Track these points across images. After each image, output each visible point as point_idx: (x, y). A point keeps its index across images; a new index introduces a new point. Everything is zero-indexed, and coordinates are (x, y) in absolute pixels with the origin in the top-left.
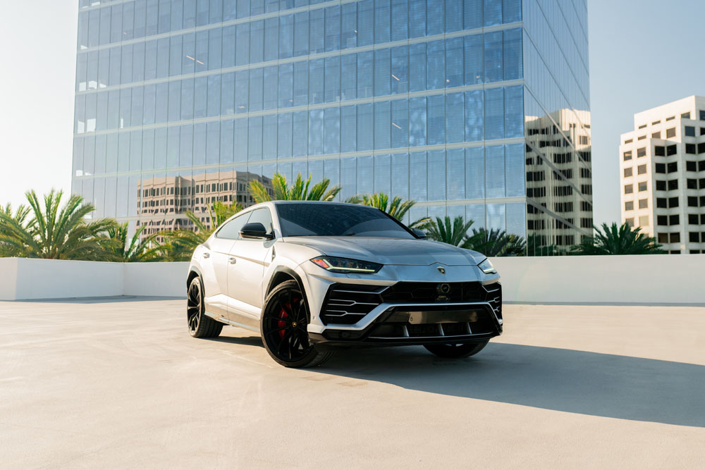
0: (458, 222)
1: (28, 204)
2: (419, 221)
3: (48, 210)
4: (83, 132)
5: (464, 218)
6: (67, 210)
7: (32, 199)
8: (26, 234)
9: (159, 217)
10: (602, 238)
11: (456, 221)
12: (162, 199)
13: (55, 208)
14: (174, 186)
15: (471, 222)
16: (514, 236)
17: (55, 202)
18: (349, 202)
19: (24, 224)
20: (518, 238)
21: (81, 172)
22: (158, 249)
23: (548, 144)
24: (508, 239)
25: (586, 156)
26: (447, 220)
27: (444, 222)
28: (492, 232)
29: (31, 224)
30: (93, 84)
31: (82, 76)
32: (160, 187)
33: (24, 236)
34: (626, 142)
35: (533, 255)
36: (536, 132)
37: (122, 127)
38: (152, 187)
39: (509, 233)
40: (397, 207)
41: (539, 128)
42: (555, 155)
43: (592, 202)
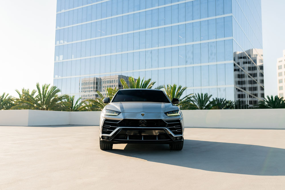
0: (206, 95)
2: (189, 95)
4: (58, 60)
5: (208, 94)
8: (35, 100)
9: (87, 93)
10: (267, 102)
12: (88, 86)
14: (93, 81)
15: (211, 95)
17: (46, 88)
19: (34, 97)
21: (57, 76)
22: (86, 106)
23: (246, 63)
24: (227, 102)
25: (262, 68)
27: (200, 95)
28: (221, 100)
31: (58, 38)
32: (87, 82)
34: (279, 62)
35: (237, 109)
36: (241, 58)
37: (73, 58)
38: (84, 81)
39: (227, 100)
40: (180, 89)
43: (264, 87)
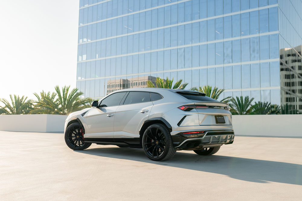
0: (247, 99)
1: (56, 92)
2: (226, 98)
3: (64, 95)
4: (81, 60)
5: (249, 97)
6: (72, 94)
7: (58, 90)
11: (246, 98)
13: (67, 94)
14: (119, 83)
15: (253, 99)
16: (276, 105)
17: (66, 91)
18: (192, 90)
19: (55, 100)
21: (81, 78)
24: (273, 106)
27: (240, 99)
28: (264, 104)
29: (57, 100)
30: (85, 40)
31: (81, 36)
33: (54, 105)
37: (97, 58)
39: (272, 104)
40: (216, 92)
41: (291, 53)
42: (299, 66)
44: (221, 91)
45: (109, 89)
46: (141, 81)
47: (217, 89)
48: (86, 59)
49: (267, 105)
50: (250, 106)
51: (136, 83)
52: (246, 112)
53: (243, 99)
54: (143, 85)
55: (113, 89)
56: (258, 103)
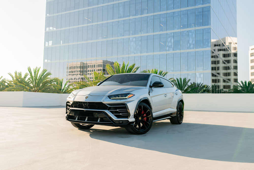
0: (185, 80)
1: (28, 72)
4: (47, 46)
5: (187, 78)
6: (42, 74)
7: (30, 70)
10: (241, 86)
11: (184, 79)
13: (37, 74)
14: (80, 65)
15: (190, 80)
16: (206, 85)
19: (26, 79)
20: (208, 86)
21: (47, 60)
24: (204, 86)
25: (236, 55)
26: (181, 79)
27: (179, 80)
28: (198, 84)
31: (47, 25)
32: (75, 66)
33: (26, 83)
34: (252, 49)
37: (61, 44)
38: (72, 66)
42: (223, 54)
43: (237, 73)
44: (165, 73)
45: (72, 70)
46: (98, 64)
47: (162, 72)
48: (52, 45)
49: (200, 85)
50: (187, 86)
51: (95, 65)
52: (184, 91)
53: (181, 80)
54: (100, 67)
55: (75, 70)
56: (192, 83)
